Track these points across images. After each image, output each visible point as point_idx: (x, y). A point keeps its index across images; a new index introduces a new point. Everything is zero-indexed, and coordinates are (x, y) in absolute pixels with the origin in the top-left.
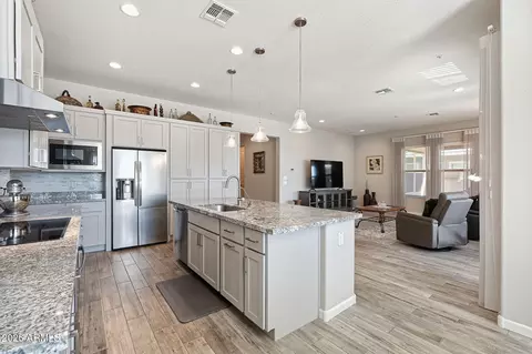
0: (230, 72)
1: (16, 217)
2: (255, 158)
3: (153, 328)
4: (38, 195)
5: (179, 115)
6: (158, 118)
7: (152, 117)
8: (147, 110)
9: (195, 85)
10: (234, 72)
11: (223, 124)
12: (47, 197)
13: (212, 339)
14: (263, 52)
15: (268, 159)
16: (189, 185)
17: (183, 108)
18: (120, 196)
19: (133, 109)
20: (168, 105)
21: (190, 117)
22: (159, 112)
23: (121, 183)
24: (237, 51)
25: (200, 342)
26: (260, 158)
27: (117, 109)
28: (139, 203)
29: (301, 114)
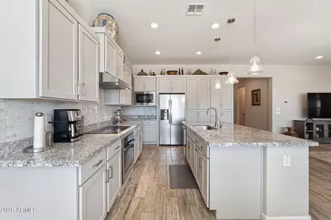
0: (216, 40)
1: (119, 124)
2: (253, 94)
3: (158, 185)
4: (134, 116)
5: (193, 72)
6: (181, 76)
7: (178, 76)
8: (175, 73)
9: (199, 53)
10: (219, 39)
11: (221, 73)
12: (137, 117)
13: (181, 201)
14: (233, 20)
15: (263, 95)
16: (198, 113)
17: (194, 68)
18: (162, 118)
19: (169, 73)
20: (186, 67)
21: (199, 72)
22: (181, 72)
23: (163, 111)
24: (216, 26)
25: (174, 200)
26: (257, 94)
27: (161, 74)
28: (171, 122)
29: (255, 59)
